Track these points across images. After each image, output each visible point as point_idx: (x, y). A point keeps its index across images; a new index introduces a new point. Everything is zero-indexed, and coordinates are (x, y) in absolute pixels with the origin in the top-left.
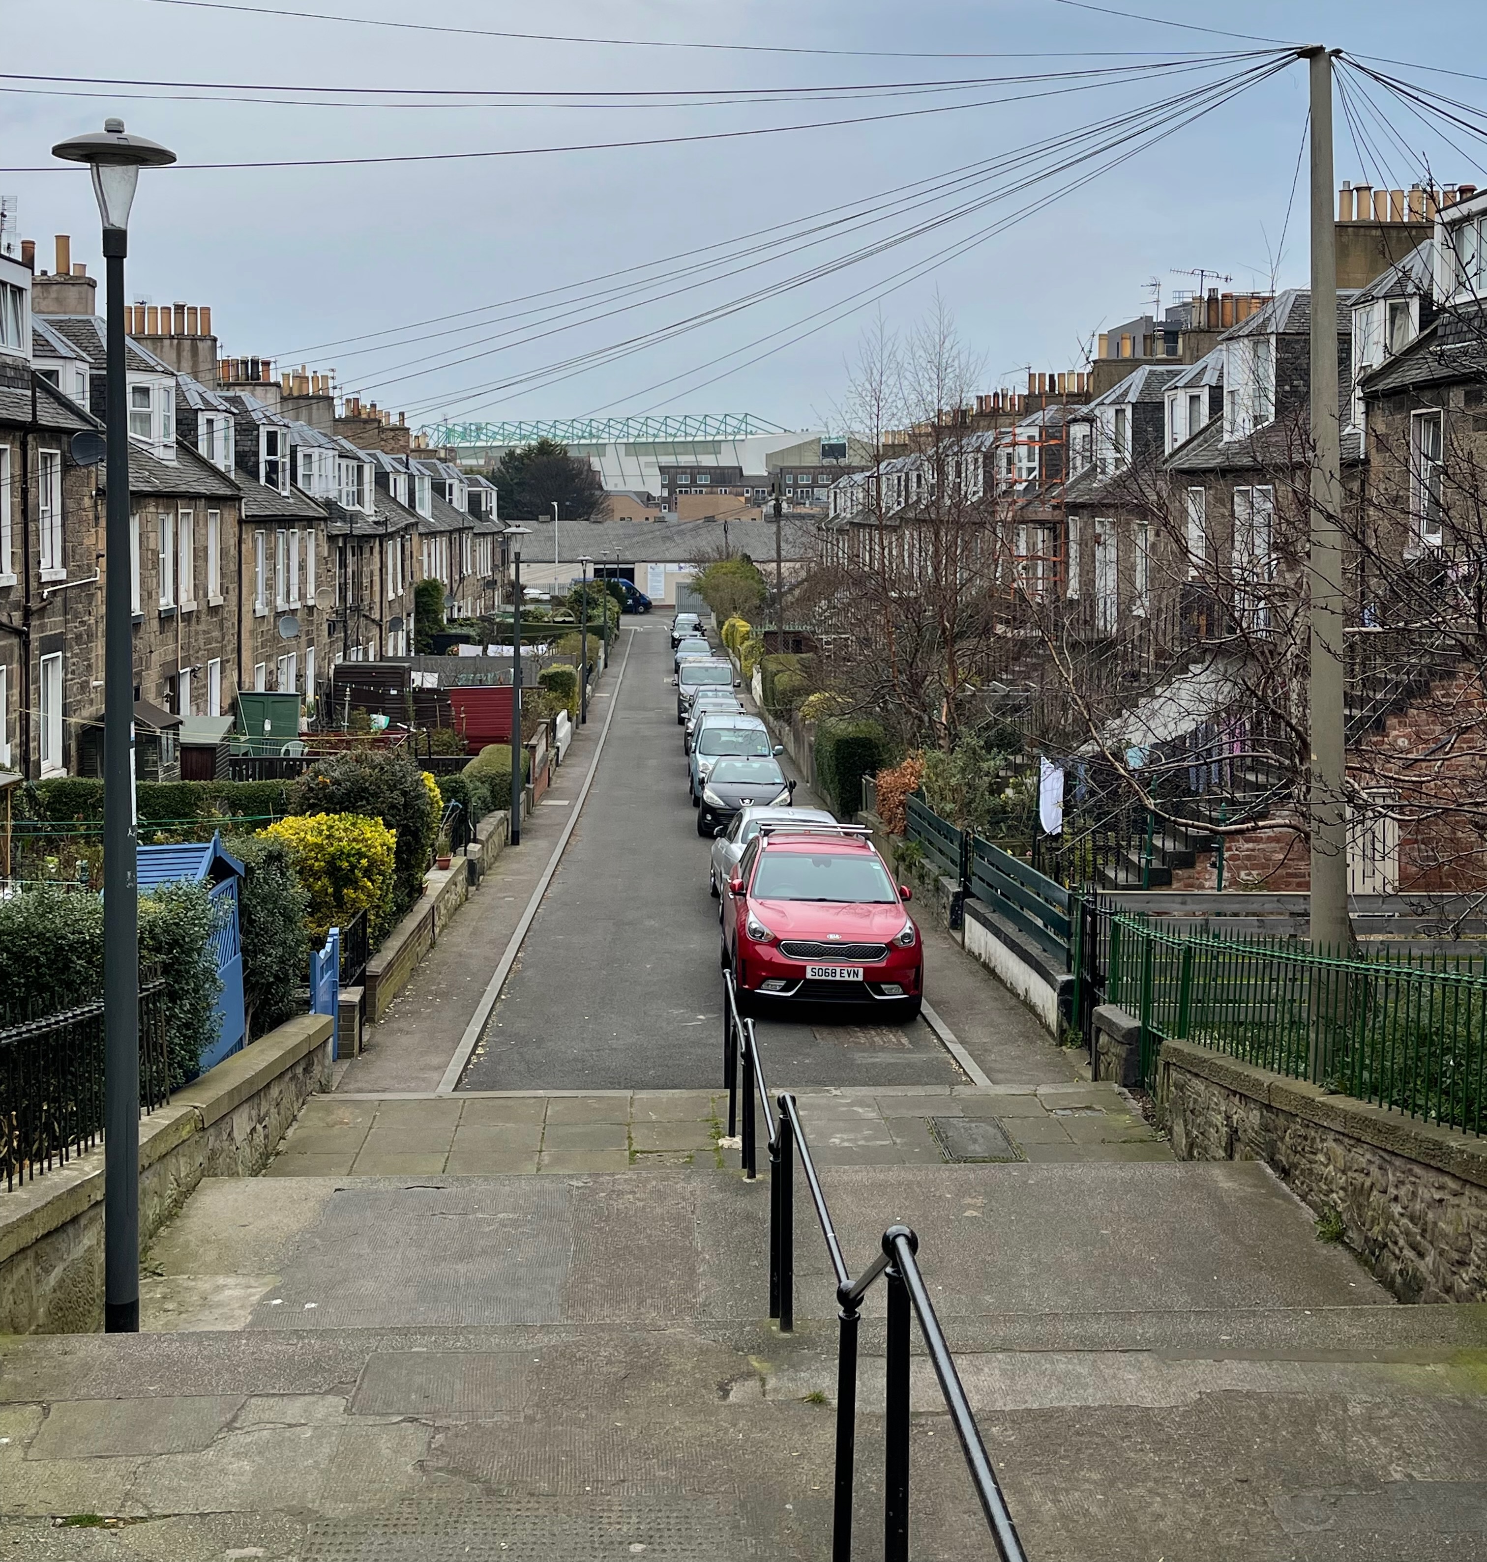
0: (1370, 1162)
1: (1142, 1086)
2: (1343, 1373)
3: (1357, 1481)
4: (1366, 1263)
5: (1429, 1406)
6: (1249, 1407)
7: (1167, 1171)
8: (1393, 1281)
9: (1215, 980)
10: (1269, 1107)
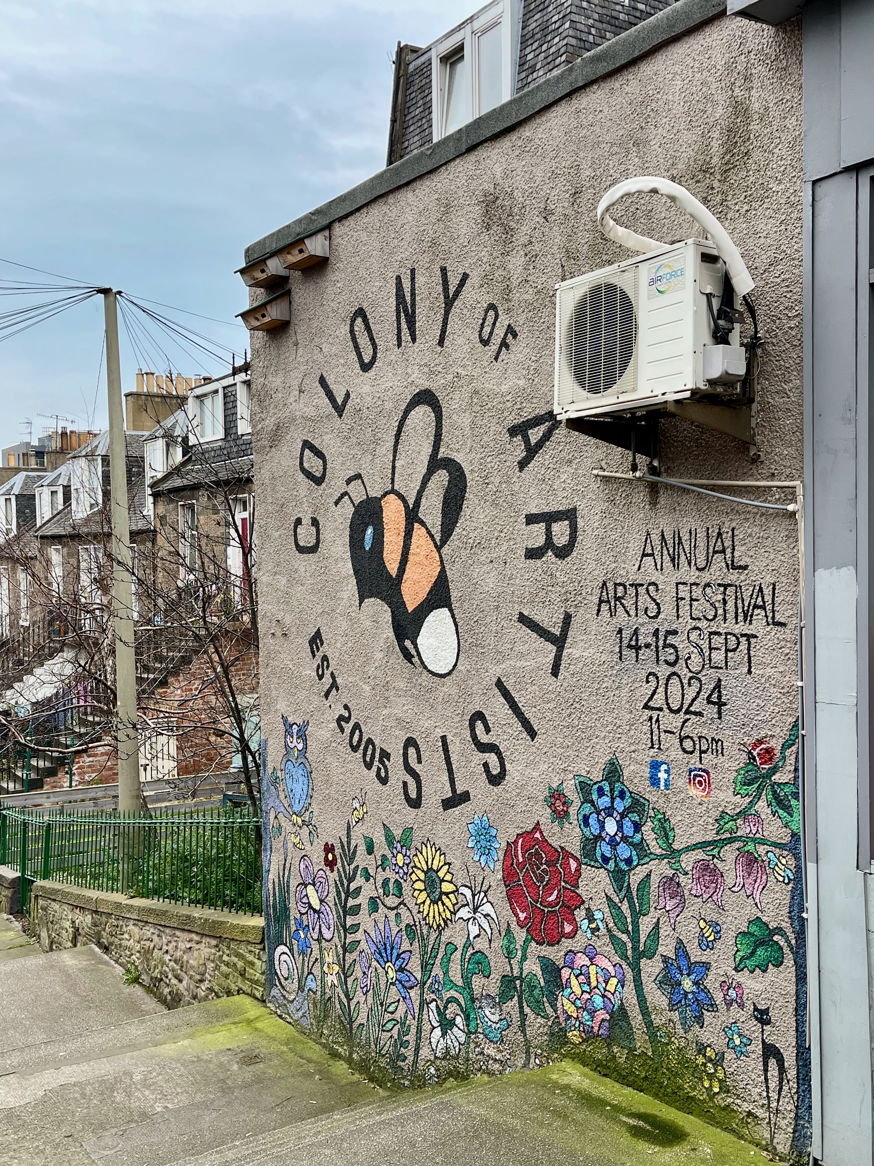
0: (153, 933)
1: (22, 912)
2: (132, 1058)
3: (136, 1118)
4: (152, 992)
5: (179, 1065)
6: (74, 1091)
7: (34, 962)
8: (166, 999)
9: (69, 841)
10: (96, 912)
